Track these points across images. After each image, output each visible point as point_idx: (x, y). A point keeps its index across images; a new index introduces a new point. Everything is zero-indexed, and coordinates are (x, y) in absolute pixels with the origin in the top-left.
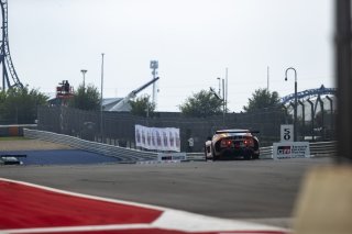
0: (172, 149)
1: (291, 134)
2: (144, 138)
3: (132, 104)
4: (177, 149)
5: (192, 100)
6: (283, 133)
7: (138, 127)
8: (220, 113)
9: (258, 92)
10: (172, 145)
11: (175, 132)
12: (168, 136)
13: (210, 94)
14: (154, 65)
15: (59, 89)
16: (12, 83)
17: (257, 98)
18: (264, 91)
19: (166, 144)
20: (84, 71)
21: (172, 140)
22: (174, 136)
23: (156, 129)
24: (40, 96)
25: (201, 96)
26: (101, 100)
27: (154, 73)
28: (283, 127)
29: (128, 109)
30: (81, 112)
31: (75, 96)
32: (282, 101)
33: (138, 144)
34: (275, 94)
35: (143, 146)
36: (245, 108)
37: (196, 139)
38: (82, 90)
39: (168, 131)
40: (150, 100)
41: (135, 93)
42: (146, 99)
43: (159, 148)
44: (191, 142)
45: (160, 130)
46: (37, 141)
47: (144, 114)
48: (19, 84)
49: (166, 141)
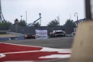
0: (45, 35)
2: (38, 33)
3: (35, 24)
4: (47, 36)
5: (50, 23)
7: (36, 30)
8: (58, 26)
10: (45, 34)
11: (46, 31)
13: (55, 21)
14: (40, 14)
15: (15, 21)
17: (67, 22)
18: (69, 20)
19: (44, 34)
20: (21, 16)
21: (45, 33)
23: (41, 31)
24: (10, 23)
25: (53, 22)
26: (26, 24)
27: (40, 16)
28: (74, 29)
29: (34, 26)
30: (21, 27)
31: (19, 23)
32: (74, 22)
33: (36, 35)
34: (72, 21)
35: (38, 35)
36: (64, 24)
38: (21, 21)
39: (44, 31)
41: (35, 22)
42: (38, 23)
43: (42, 35)
47: (38, 27)
48: (4, 20)
49: (43, 33)
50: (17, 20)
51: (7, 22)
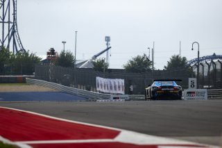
0: (119, 92)
1: (195, 84)
2: (101, 85)
3: (94, 63)
4: (123, 93)
5: (131, 62)
6: (190, 84)
7: (98, 78)
8: (149, 70)
9: (173, 57)
10: (119, 90)
11: (121, 82)
12: (117, 84)
13: (143, 58)
14: (108, 39)
15: (48, 53)
17: (172, 61)
18: (178, 56)
19: (115, 89)
20: (64, 42)
21: (119, 87)
22: (121, 84)
23: (109, 80)
24: (36, 58)
25: (138, 59)
26: (75, 61)
27: (107, 44)
28: (190, 79)
29: (92, 66)
30: (62, 68)
31: (58, 58)
32: (188, 63)
33: (98, 89)
34: (184, 59)
35: (101, 90)
36: (165, 67)
37: (135, 86)
38: (63, 54)
39: (117, 81)
40: (105, 61)
41: (96, 56)
42: (103, 61)
43: (111, 92)
44: (132, 88)
45: (112, 80)
47: (102, 70)
48: (23, 50)
49: (115, 87)
50: (52, 52)
51: (30, 54)
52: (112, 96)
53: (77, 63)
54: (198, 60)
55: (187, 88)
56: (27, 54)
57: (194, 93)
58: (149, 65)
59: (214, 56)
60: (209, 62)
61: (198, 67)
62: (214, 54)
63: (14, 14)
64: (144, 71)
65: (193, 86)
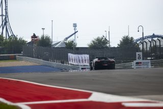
0: (85, 64)
1: (141, 57)
2: (72, 59)
3: (66, 44)
4: (88, 64)
5: (93, 41)
6: (137, 56)
7: (69, 54)
8: (107, 47)
9: (124, 37)
10: (85, 62)
11: (87, 56)
12: (84, 58)
13: (102, 38)
14: (75, 25)
15: (32, 37)
16: (10, 35)
17: (124, 40)
18: (127, 37)
19: (83, 62)
20: (43, 29)
21: (85, 60)
22: (86, 58)
23: (78, 55)
24: (23, 41)
25: (98, 39)
26: (52, 42)
27: (75, 29)
28: (137, 53)
29: (64, 46)
30: (43, 47)
31: (40, 40)
32: (135, 41)
33: (69, 63)
34: (132, 38)
35: (72, 63)
36: (118, 45)
38: (43, 37)
39: (83, 56)
40: (74, 42)
41: (67, 38)
42: (72, 42)
43: (79, 64)
45: (80, 56)
46: (23, 61)
47: (72, 48)
48: (13, 35)
51: (18, 38)
52: (81, 67)
53: (53, 43)
54: (143, 38)
55: (136, 60)
56: (16, 38)
57: (141, 63)
58: (107, 43)
59: (154, 36)
60: (150, 40)
61: (143, 43)
62: (154, 34)
63: (6, 9)
64: (103, 48)
65: (139, 58)
